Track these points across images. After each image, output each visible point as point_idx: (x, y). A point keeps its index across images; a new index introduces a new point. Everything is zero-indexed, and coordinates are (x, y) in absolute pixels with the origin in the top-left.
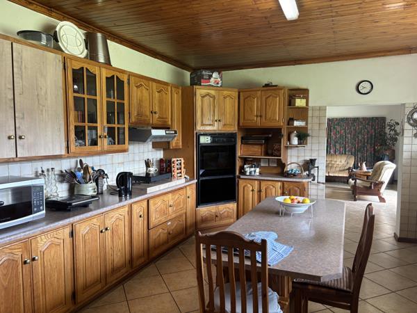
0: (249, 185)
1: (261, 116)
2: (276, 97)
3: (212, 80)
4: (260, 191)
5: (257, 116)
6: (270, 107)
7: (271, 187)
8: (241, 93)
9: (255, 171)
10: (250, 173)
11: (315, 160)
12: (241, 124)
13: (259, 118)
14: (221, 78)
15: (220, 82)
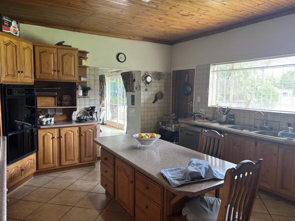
0: (49, 134)
1: (58, 71)
2: (72, 56)
3: (11, 28)
4: (60, 137)
5: (54, 71)
6: (66, 63)
7: (70, 132)
8: (36, 47)
9: (51, 121)
10: (47, 122)
11: (95, 107)
12: (38, 77)
13: (56, 73)
14: (19, 28)
15: (18, 32)
